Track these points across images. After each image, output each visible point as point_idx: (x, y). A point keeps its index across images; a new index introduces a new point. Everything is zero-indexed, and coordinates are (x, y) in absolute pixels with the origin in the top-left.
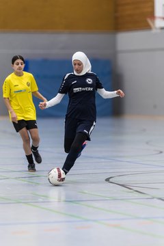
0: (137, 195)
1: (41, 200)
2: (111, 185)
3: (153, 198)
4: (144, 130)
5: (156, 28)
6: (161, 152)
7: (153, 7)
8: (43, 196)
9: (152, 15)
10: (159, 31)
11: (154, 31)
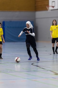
0: (42, 70)
1: (9, 71)
2: (33, 66)
3: (48, 71)
4: (45, 46)
5: (49, 10)
6: (51, 54)
7: (48, 2)
8: (9, 70)
9: (48, 5)
10: (50, 11)
11: (49, 11)
